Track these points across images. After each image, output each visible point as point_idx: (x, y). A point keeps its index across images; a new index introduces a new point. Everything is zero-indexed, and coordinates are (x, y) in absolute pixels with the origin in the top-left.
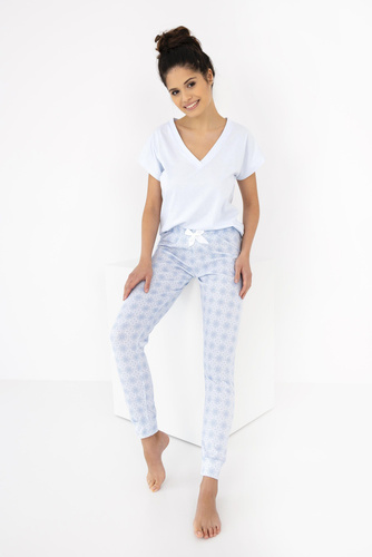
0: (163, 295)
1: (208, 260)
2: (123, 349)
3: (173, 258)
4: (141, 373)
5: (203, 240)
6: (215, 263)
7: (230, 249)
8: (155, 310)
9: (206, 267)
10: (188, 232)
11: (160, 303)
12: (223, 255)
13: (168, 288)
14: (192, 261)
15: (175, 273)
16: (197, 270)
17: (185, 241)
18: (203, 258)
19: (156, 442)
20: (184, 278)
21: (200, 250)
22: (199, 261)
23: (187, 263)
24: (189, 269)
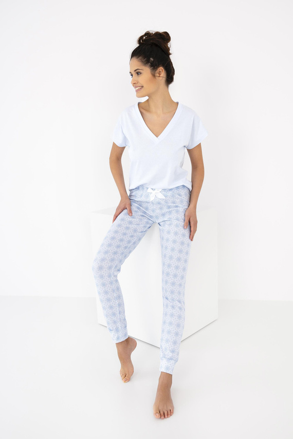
0: (132, 236)
1: (165, 210)
2: (102, 277)
3: (139, 208)
4: (115, 295)
5: (161, 196)
6: (170, 212)
7: (182, 201)
8: (126, 248)
9: (163, 215)
10: (149, 190)
11: (129, 242)
12: (177, 206)
13: (135, 231)
14: (153, 211)
15: (141, 219)
16: (157, 217)
17: (148, 196)
18: (161, 208)
19: (127, 346)
20: (147, 223)
21: (159, 203)
22: (158, 211)
23: (150, 212)
24: (151, 217)
